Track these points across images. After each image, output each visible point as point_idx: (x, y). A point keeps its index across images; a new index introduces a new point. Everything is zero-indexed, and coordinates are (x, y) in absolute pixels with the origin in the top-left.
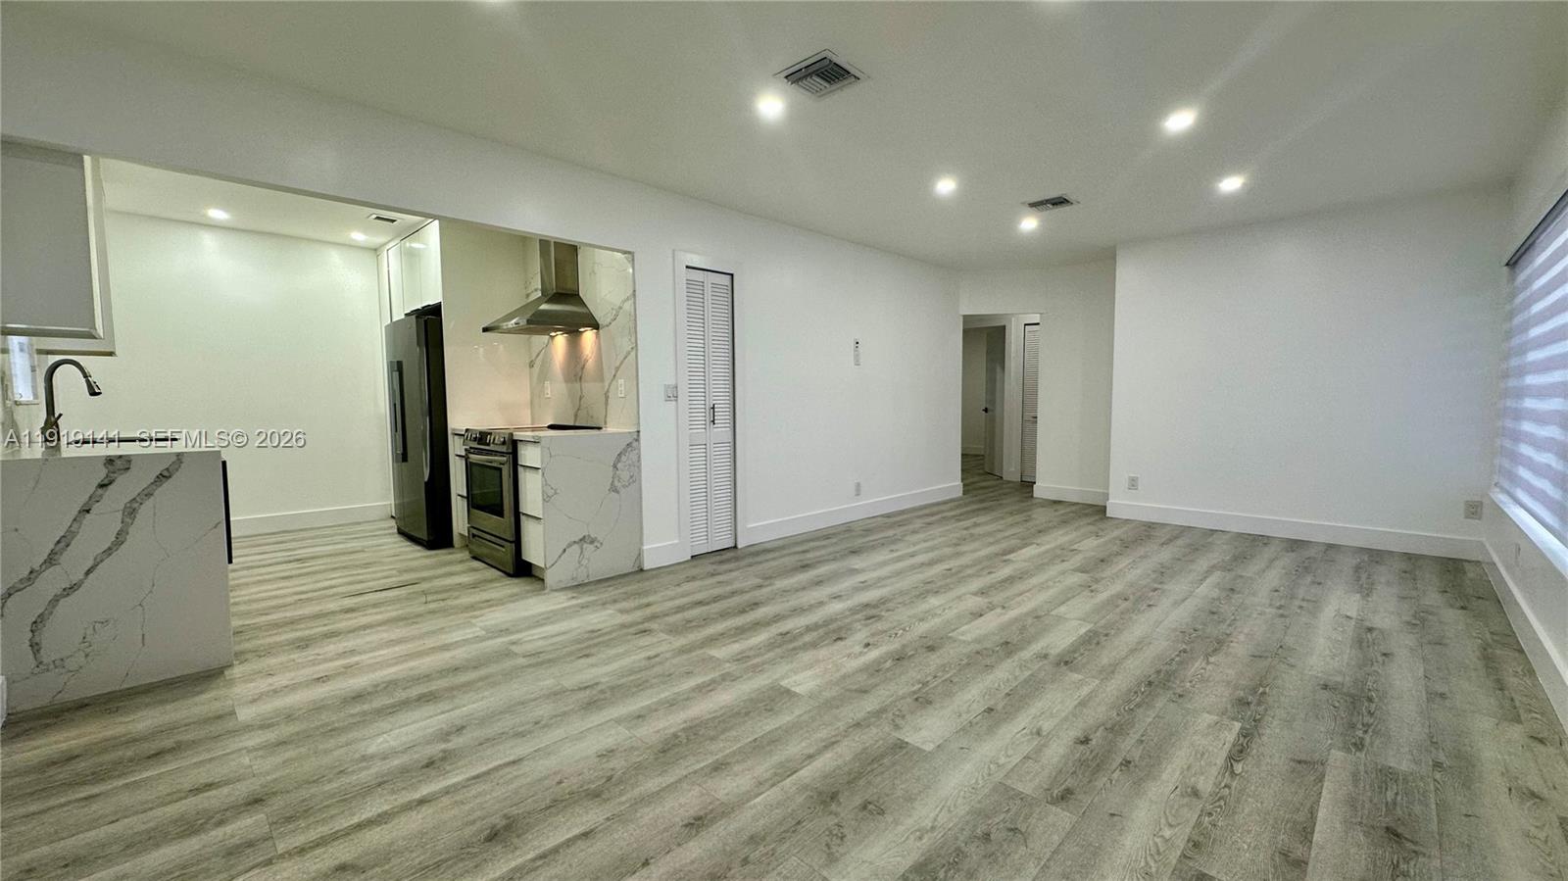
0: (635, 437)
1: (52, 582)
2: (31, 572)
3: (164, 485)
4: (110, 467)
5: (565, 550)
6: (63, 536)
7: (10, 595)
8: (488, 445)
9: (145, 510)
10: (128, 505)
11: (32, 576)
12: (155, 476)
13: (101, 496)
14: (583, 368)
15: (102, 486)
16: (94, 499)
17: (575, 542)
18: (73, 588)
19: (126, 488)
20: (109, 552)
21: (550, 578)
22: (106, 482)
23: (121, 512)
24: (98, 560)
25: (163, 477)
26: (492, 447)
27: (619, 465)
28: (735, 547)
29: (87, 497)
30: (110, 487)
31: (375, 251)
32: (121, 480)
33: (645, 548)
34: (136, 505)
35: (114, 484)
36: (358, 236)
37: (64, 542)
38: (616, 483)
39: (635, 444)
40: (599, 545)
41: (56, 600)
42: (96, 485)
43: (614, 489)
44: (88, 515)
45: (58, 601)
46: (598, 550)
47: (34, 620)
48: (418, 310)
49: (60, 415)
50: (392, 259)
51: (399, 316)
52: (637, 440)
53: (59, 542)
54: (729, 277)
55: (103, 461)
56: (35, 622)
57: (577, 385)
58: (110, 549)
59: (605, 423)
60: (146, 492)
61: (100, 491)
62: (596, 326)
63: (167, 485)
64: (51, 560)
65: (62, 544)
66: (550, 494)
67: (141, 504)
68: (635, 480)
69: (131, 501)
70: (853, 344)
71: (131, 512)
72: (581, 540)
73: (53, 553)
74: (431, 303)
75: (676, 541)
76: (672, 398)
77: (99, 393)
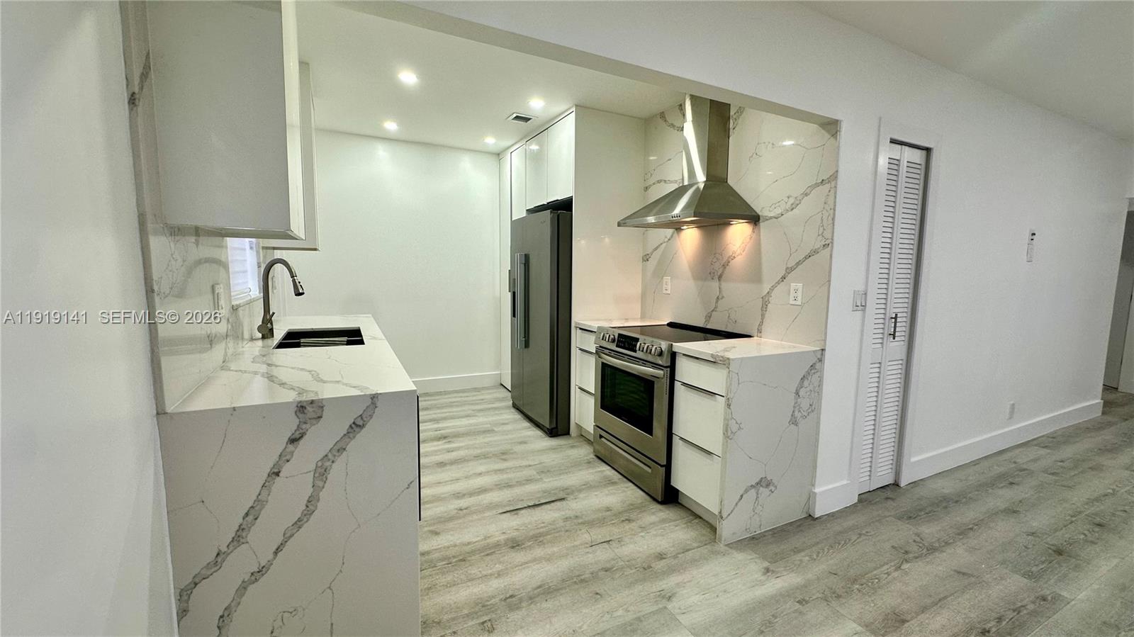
0: (819, 356)
1: (240, 564)
2: (218, 554)
3: (358, 436)
4: (301, 415)
5: (742, 496)
6: (252, 507)
7: (196, 584)
8: (635, 351)
9: (336, 471)
10: (320, 464)
11: (219, 559)
12: (348, 427)
13: (292, 453)
14: (725, 266)
15: (293, 441)
16: (284, 458)
17: (752, 486)
18: (262, 571)
19: (319, 440)
20: (298, 524)
21: (727, 530)
22: (297, 435)
23: (312, 473)
24: (287, 535)
25: (356, 427)
26: (639, 354)
27: (802, 393)
28: (896, 484)
29: (276, 458)
30: (302, 442)
31: (498, 155)
32: (313, 432)
33: (817, 490)
34: (328, 464)
35: (305, 438)
36: (490, 141)
37: (252, 513)
38: (796, 413)
39: (818, 366)
40: (773, 489)
41: (243, 588)
42: (286, 439)
43: (794, 422)
44: (278, 479)
45: (245, 588)
46: (774, 494)
47: (221, 614)
48: (544, 205)
49: (274, 313)
50: (516, 160)
51: (520, 213)
52: (820, 360)
53: (247, 514)
54: (924, 153)
55: (294, 408)
56: (222, 617)
57: (715, 284)
58: (299, 520)
59: (760, 331)
60: (337, 448)
61: (291, 447)
62: (754, 219)
63: (362, 436)
64: (239, 538)
65: (250, 518)
66: (734, 430)
67: (333, 462)
68: (814, 409)
69: (322, 460)
70: (1027, 236)
71: (321, 473)
72: (757, 484)
73: (241, 528)
74: (559, 199)
75: (845, 482)
76: (860, 308)
77: (303, 294)
